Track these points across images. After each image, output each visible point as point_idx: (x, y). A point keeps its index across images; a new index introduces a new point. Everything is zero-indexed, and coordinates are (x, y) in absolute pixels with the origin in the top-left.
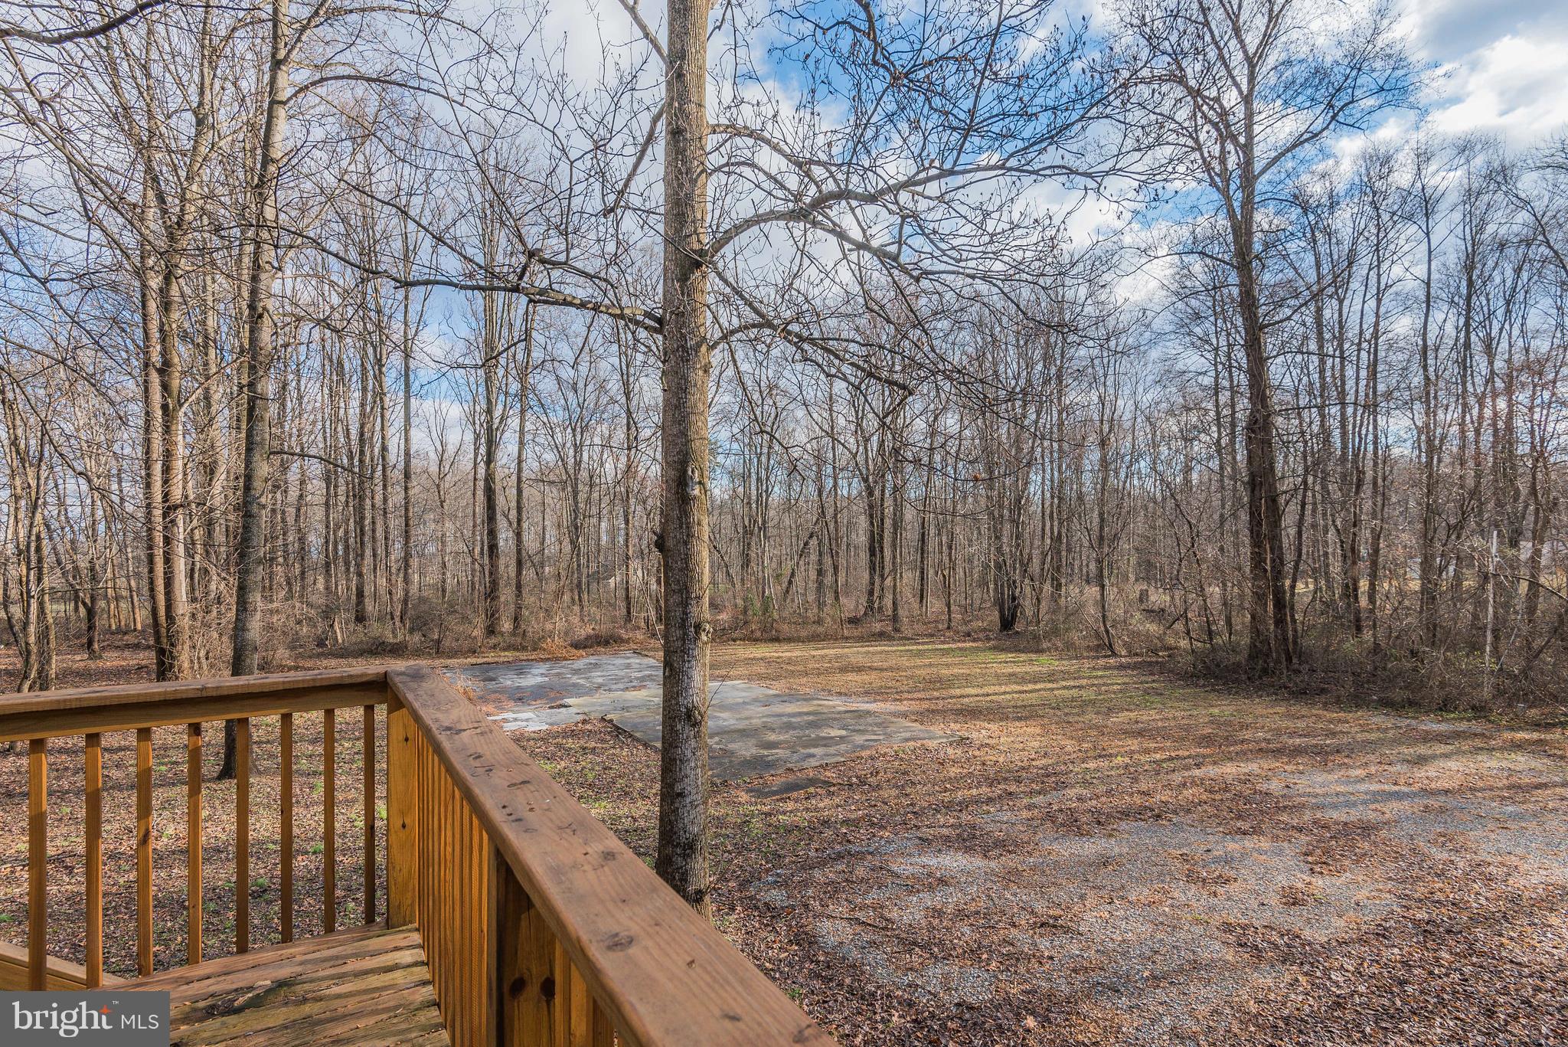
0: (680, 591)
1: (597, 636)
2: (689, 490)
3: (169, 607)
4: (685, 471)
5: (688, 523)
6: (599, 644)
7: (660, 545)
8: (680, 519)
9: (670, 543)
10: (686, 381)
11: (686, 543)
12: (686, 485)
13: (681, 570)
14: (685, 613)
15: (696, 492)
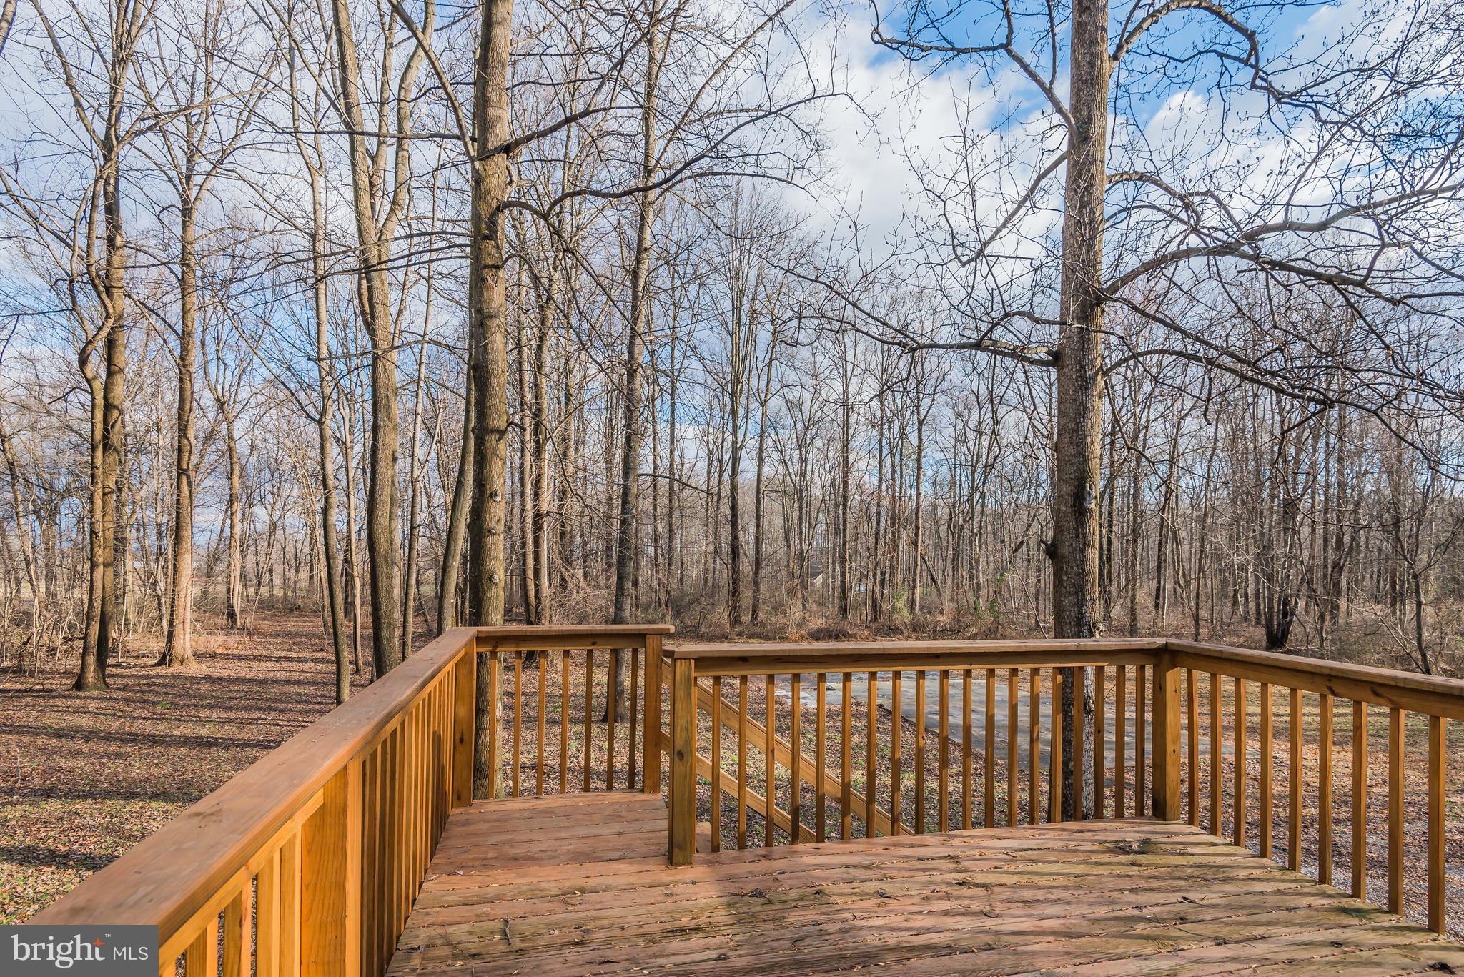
0: (1076, 593)
1: (827, 630)
2: (1086, 504)
3: (537, 592)
4: (1084, 487)
5: (1084, 534)
6: (830, 637)
7: (1052, 551)
8: (1076, 529)
9: (1065, 551)
10: (1085, 407)
11: (1082, 551)
12: (1084, 499)
13: (1077, 575)
14: (1080, 613)
15: (1093, 506)
